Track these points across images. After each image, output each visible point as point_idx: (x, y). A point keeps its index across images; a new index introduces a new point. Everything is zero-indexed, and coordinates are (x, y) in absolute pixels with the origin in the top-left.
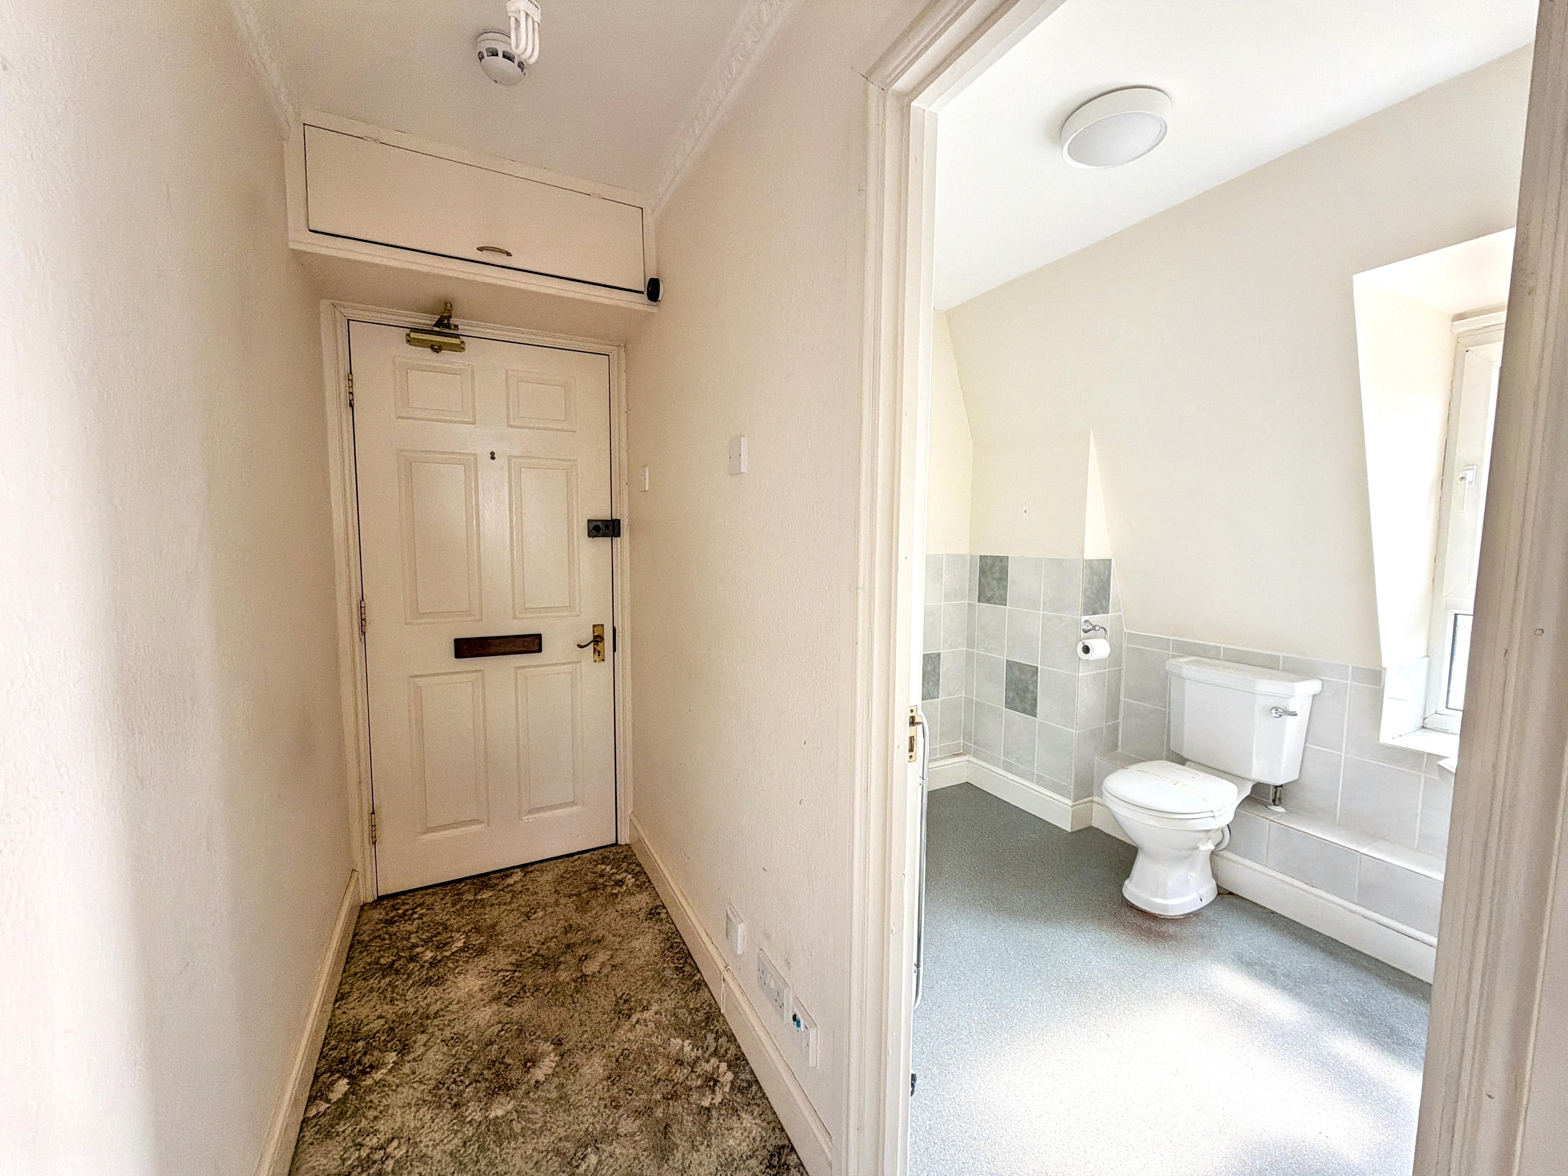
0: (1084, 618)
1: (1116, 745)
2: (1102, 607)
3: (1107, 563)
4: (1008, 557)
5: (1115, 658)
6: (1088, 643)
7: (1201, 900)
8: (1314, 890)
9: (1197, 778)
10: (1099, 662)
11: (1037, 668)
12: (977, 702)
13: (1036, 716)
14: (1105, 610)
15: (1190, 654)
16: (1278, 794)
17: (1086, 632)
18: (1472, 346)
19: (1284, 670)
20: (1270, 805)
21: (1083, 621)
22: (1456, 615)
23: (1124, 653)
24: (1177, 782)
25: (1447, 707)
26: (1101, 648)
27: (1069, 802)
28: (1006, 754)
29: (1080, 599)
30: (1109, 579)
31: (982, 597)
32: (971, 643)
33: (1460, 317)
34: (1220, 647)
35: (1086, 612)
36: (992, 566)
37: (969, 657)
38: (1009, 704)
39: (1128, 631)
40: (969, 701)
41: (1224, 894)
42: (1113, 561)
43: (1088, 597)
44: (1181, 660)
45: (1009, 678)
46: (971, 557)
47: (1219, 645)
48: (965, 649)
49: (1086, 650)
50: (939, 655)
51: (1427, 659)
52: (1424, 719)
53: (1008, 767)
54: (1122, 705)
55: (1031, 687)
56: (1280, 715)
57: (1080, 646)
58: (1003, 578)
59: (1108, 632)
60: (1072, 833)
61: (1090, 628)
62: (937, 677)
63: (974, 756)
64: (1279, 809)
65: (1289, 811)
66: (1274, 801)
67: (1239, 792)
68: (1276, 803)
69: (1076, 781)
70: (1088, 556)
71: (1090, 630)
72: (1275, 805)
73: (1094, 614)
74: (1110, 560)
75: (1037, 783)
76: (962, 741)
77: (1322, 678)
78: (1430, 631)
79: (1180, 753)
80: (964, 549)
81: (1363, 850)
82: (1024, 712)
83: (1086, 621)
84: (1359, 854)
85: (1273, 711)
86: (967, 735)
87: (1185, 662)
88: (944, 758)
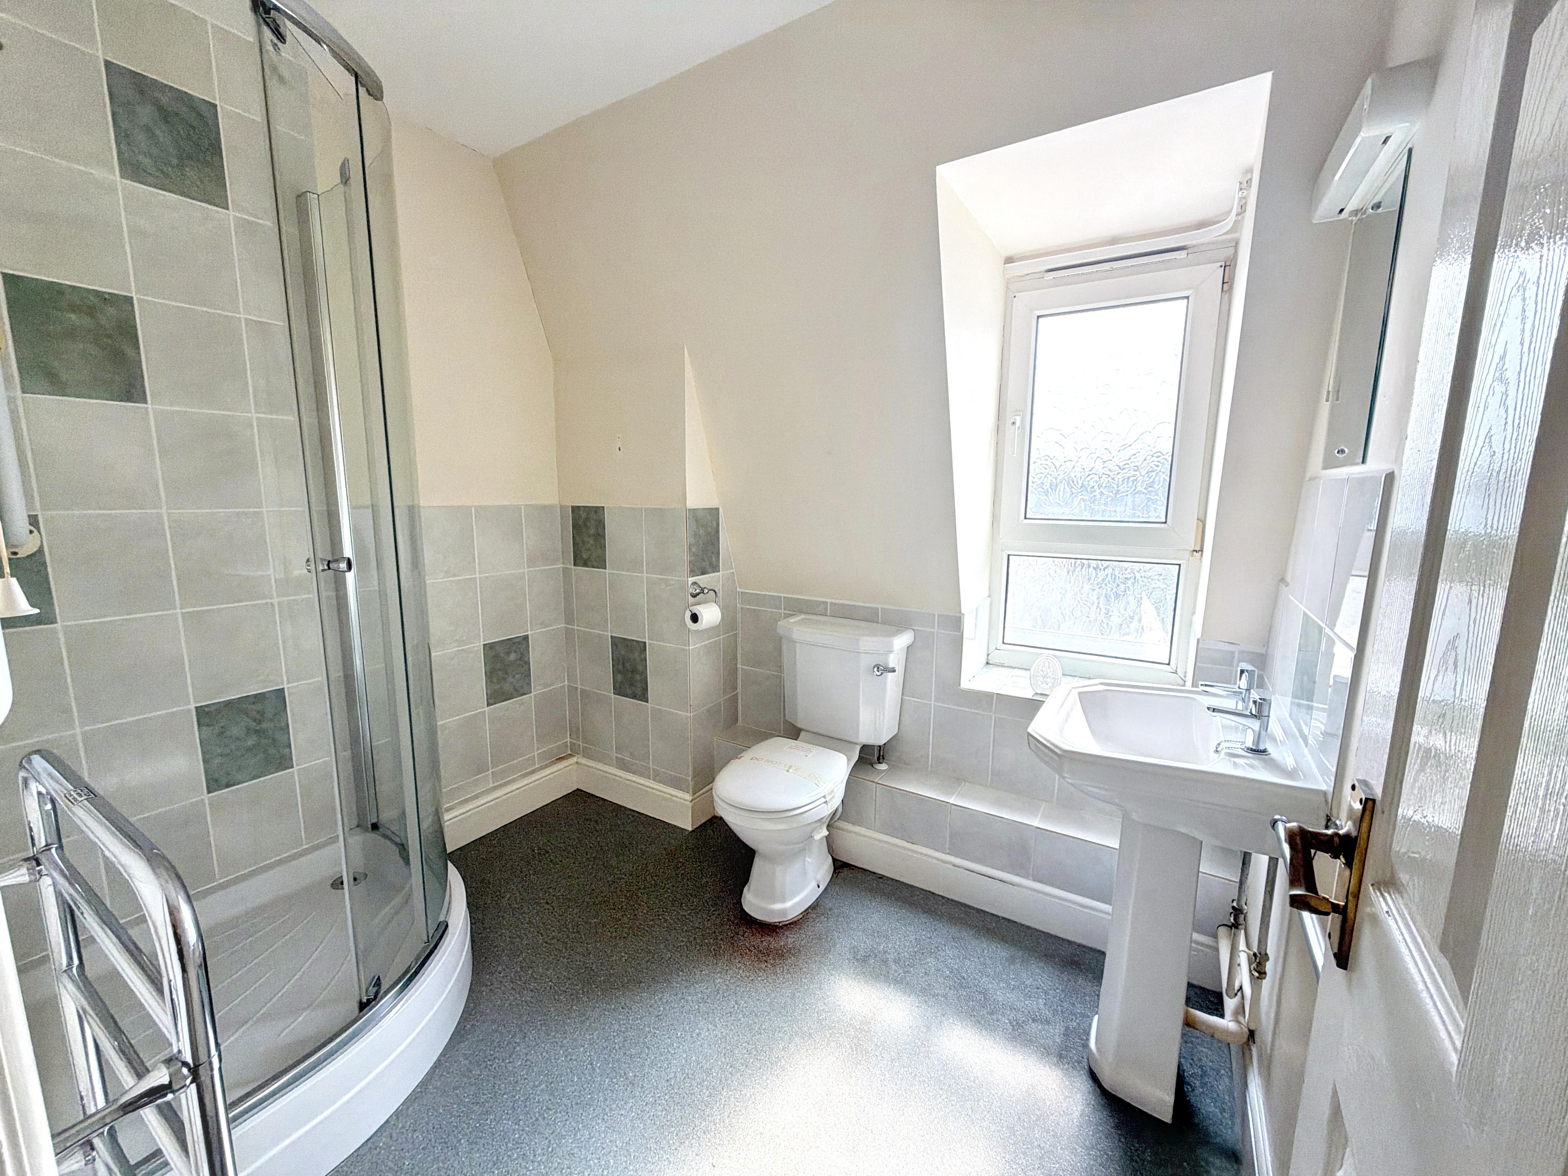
0: (691, 580)
1: (737, 720)
2: (711, 564)
3: (714, 512)
4: (603, 507)
5: (729, 623)
6: (697, 609)
7: (819, 887)
8: (914, 847)
9: (810, 756)
10: (713, 630)
11: (645, 643)
12: (582, 691)
13: (647, 702)
14: (715, 568)
15: (801, 612)
16: (882, 752)
17: (694, 596)
18: (1019, 292)
19: (882, 623)
20: (876, 763)
21: (690, 583)
22: (1009, 555)
23: (739, 615)
24: (791, 767)
25: (1003, 643)
26: (710, 614)
27: (688, 797)
28: (619, 749)
29: (686, 558)
30: (718, 531)
31: (579, 559)
32: (569, 620)
33: (1009, 260)
34: (827, 602)
35: (693, 573)
36: (587, 519)
37: (569, 633)
38: (619, 690)
39: (741, 590)
40: (572, 690)
41: (840, 867)
42: (721, 509)
43: (695, 555)
44: (792, 621)
45: (615, 658)
46: (561, 507)
47: (826, 600)
48: (563, 625)
49: (695, 618)
50: (526, 638)
51: (989, 599)
52: (988, 655)
53: (624, 766)
54: (740, 672)
55: (640, 668)
56: (882, 674)
57: (688, 615)
58: (600, 536)
59: (720, 594)
60: (693, 831)
61: (698, 591)
62: (526, 667)
63: (584, 756)
64: (883, 767)
65: (891, 767)
66: (879, 759)
67: (849, 760)
68: (881, 761)
69: (694, 769)
70: (691, 503)
71: (698, 594)
72: (879, 763)
73: (703, 574)
74: (717, 509)
75: (654, 780)
76: (569, 739)
77: (914, 628)
78: (991, 574)
79: (794, 723)
80: (553, 500)
81: (951, 801)
82: (634, 697)
83: (694, 583)
84: (949, 805)
85: (876, 669)
86: (574, 732)
87: (795, 623)
88: (546, 766)
